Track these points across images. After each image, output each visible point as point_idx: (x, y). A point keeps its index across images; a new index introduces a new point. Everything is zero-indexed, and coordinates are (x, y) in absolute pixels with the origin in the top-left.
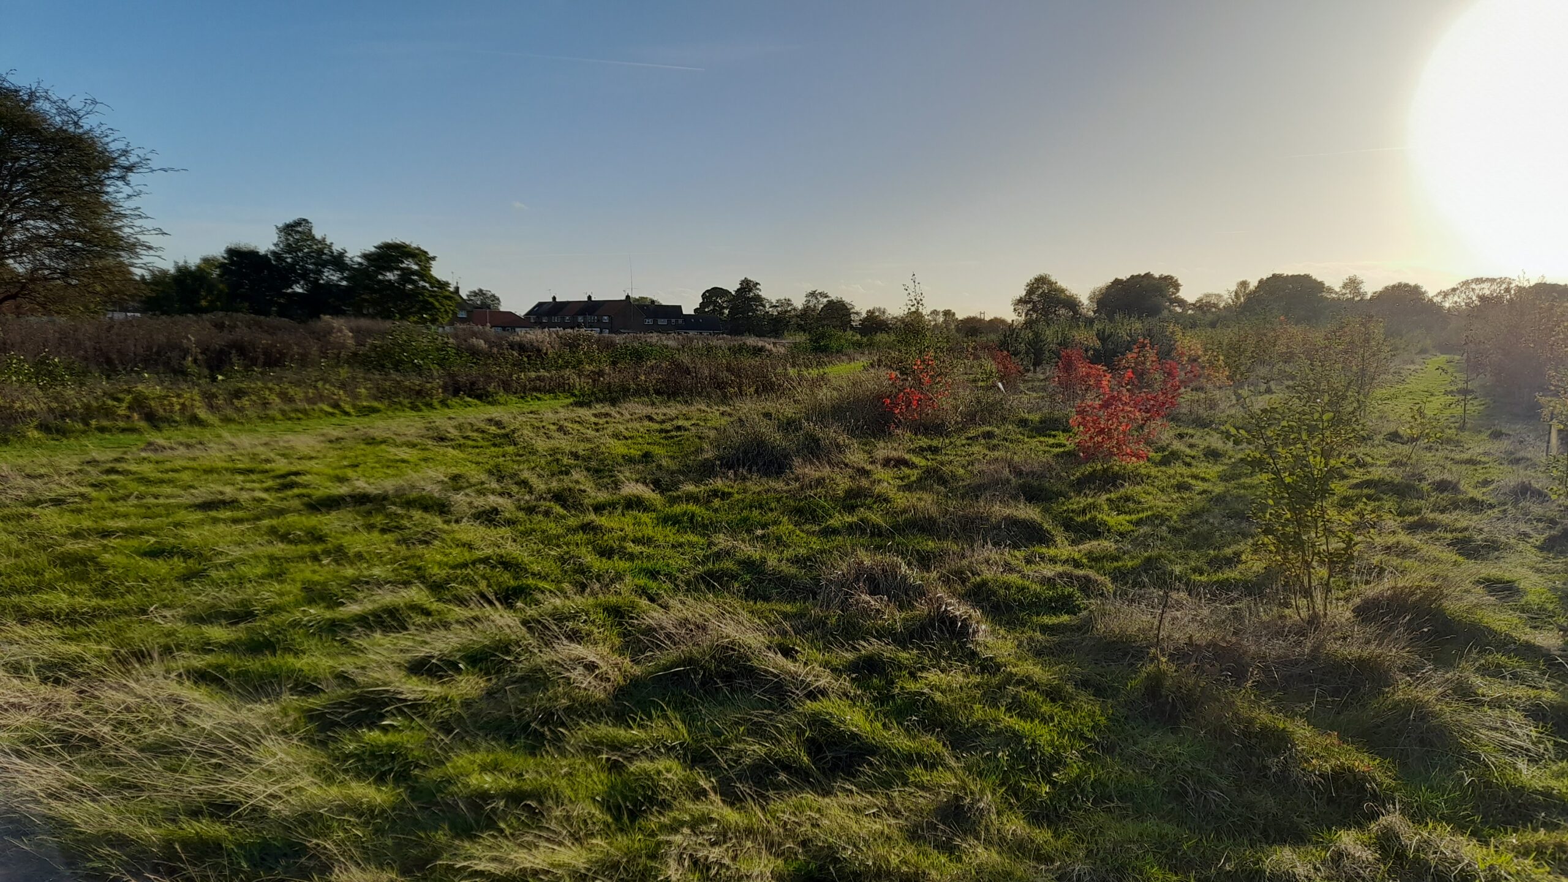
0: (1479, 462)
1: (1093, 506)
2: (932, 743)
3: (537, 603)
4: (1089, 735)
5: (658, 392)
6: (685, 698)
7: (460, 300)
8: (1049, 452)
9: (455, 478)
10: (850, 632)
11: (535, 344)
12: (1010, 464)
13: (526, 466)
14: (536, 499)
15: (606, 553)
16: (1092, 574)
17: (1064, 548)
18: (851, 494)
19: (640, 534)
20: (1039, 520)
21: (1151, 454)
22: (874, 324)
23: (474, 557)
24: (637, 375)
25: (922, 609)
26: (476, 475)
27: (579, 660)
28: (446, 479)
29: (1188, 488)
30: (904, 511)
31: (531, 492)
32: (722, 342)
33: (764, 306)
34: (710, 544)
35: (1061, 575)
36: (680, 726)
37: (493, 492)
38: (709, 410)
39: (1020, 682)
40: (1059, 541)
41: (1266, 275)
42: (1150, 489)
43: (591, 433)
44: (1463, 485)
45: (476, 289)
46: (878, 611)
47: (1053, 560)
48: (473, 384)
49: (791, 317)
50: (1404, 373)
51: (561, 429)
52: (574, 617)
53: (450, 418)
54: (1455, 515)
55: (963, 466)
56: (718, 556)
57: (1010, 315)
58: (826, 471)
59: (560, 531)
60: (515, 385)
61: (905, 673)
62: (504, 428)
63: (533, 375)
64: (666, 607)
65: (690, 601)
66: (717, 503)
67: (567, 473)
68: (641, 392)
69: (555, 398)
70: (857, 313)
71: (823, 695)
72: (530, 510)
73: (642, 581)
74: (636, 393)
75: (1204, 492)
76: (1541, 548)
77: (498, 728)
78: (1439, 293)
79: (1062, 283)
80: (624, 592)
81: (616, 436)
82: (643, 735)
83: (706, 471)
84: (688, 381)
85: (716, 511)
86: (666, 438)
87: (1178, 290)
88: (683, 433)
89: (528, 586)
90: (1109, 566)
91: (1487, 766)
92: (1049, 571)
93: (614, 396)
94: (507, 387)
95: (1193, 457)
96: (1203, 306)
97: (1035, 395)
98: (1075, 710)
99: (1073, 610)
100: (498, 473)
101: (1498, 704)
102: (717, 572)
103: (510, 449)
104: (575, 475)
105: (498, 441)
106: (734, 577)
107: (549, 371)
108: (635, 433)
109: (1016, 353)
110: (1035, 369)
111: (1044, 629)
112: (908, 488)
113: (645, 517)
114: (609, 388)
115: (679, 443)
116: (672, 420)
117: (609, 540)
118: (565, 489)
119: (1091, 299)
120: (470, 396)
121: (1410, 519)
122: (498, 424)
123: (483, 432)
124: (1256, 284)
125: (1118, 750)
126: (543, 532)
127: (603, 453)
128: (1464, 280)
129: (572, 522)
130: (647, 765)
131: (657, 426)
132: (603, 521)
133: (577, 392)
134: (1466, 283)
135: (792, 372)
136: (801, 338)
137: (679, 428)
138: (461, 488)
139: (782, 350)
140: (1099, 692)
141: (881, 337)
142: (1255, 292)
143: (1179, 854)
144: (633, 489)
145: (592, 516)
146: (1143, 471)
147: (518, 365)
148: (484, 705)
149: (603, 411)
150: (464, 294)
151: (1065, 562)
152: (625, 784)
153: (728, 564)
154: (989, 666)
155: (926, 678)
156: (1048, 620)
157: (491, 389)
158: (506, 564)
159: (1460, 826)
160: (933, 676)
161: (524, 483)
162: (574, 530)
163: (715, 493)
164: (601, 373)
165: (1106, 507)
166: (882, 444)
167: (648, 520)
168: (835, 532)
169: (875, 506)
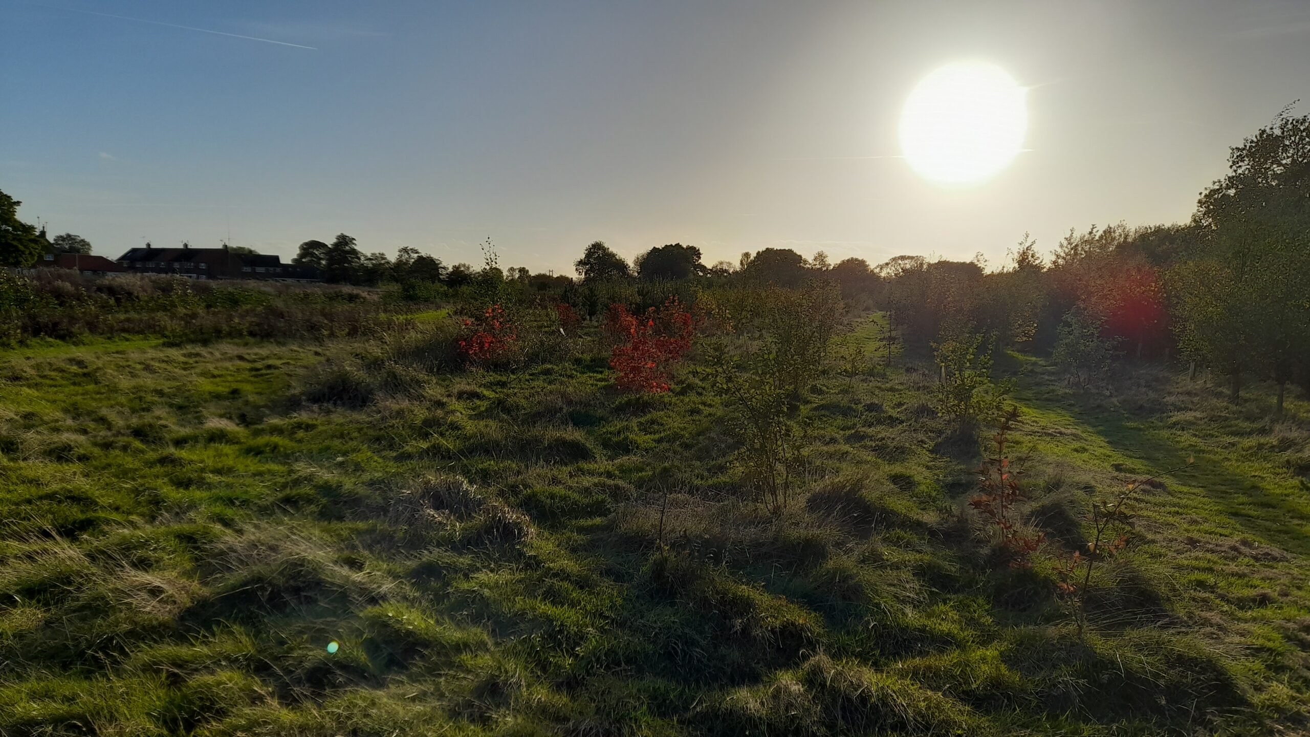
0: (897, 390)
1: (627, 428)
2: (477, 633)
3: (104, 534)
4: (607, 614)
5: (252, 334)
6: (252, 613)
7: (46, 244)
8: (596, 385)
9: (27, 416)
10: (415, 542)
11: (126, 287)
12: (563, 395)
13: (105, 403)
14: (114, 435)
15: (184, 484)
16: (620, 483)
17: (602, 463)
18: (427, 423)
19: (220, 465)
20: (583, 441)
21: (673, 386)
22: (459, 277)
23: (40, 493)
24: (231, 318)
25: (480, 519)
26: (51, 413)
27: (143, 587)
28: (17, 418)
29: (698, 412)
30: (474, 436)
31: (109, 428)
32: (318, 289)
33: (359, 259)
34: (291, 472)
35: (595, 485)
36: (244, 639)
37: (69, 429)
38: (300, 350)
39: (556, 575)
40: (598, 456)
41: (762, 248)
42: (671, 414)
43: (179, 372)
44: (886, 407)
45: (63, 234)
46: (440, 523)
47: (591, 473)
48: (55, 325)
49: (387, 269)
50: (854, 324)
51: (148, 368)
52: (144, 544)
53: (28, 358)
54: (879, 428)
55: (526, 398)
56: (297, 482)
57: (574, 275)
58: (405, 404)
59: (137, 464)
60: (101, 326)
61: (460, 575)
62: (86, 367)
63: (122, 316)
64: (240, 532)
65: (263, 524)
66: (301, 434)
67: (148, 410)
68: (234, 334)
69: (146, 339)
70: (444, 268)
71: (383, 601)
72: (107, 446)
73: (218, 509)
74: (230, 335)
75: (710, 415)
76: (931, 452)
77: (52, 657)
78: (878, 266)
79: (613, 249)
80: (198, 520)
81: (204, 374)
82: (206, 650)
83: (293, 404)
84: (281, 324)
85: (300, 441)
86: (255, 376)
87: (700, 258)
88: (272, 371)
89: (98, 518)
90: (635, 476)
91: (885, 613)
92: (587, 481)
93: (206, 337)
94: (92, 327)
95: (704, 388)
96: (719, 272)
97: (589, 338)
98: (598, 594)
99: (604, 513)
100: (74, 411)
101: (896, 567)
102: (293, 497)
103: (91, 387)
104: (158, 412)
105: (77, 380)
106: (309, 501)
107: (139, 313)
108: (224, 372)
109: (575, 305)
110: (591, 318)
111: (581, 530)
112: (479, 416)
113: (227, 449)
114: (201, 329)
115: (268, 381)
116: (263, 359)
117: (188, 472)
118: (144, 425)
119: (636, 263)
120: (50, 336)
121: (848, 433)
122: (80, 363)
123: (62, 371)
124: (755, 255)
125: (629, 623)
126: (119, 466)
127: (189, 391)
128: (893, 257)
129: (151, 455)
130: (209, 679)
131: (248, 366)
132: (183, 454)
133: (167, 333)
134: (894, 259)
135: (383, 316)
136: (395, 287)
137: (269, 367)
138: (33, 426)
139: (376, 297)
140: (619, 577)
141: (465, 289)
142: (754, 261)
143: (668, 702)
144: (215, 423)
145: (172, 450)
146: (666, 400)
147: (105, 307)
148: (39, 635)
149: (193, 351)
150: (51, 238)
151: (601, 475)
152: (185, 697)
153: (306, 489)
154: (533, 563)
155: (477, 578)
156: (583, 522)
157: (75, 329)
158: (75, 498)
159: (863, 658)
160: (483, 576)
161: (102, 420)
162: (151, 464)
163: (299, 426)
164: (194, 316)
165: (636, 429)
166: (458, 379)
167: (229, 452)
168: (410, 456)
169: (448, 433)
